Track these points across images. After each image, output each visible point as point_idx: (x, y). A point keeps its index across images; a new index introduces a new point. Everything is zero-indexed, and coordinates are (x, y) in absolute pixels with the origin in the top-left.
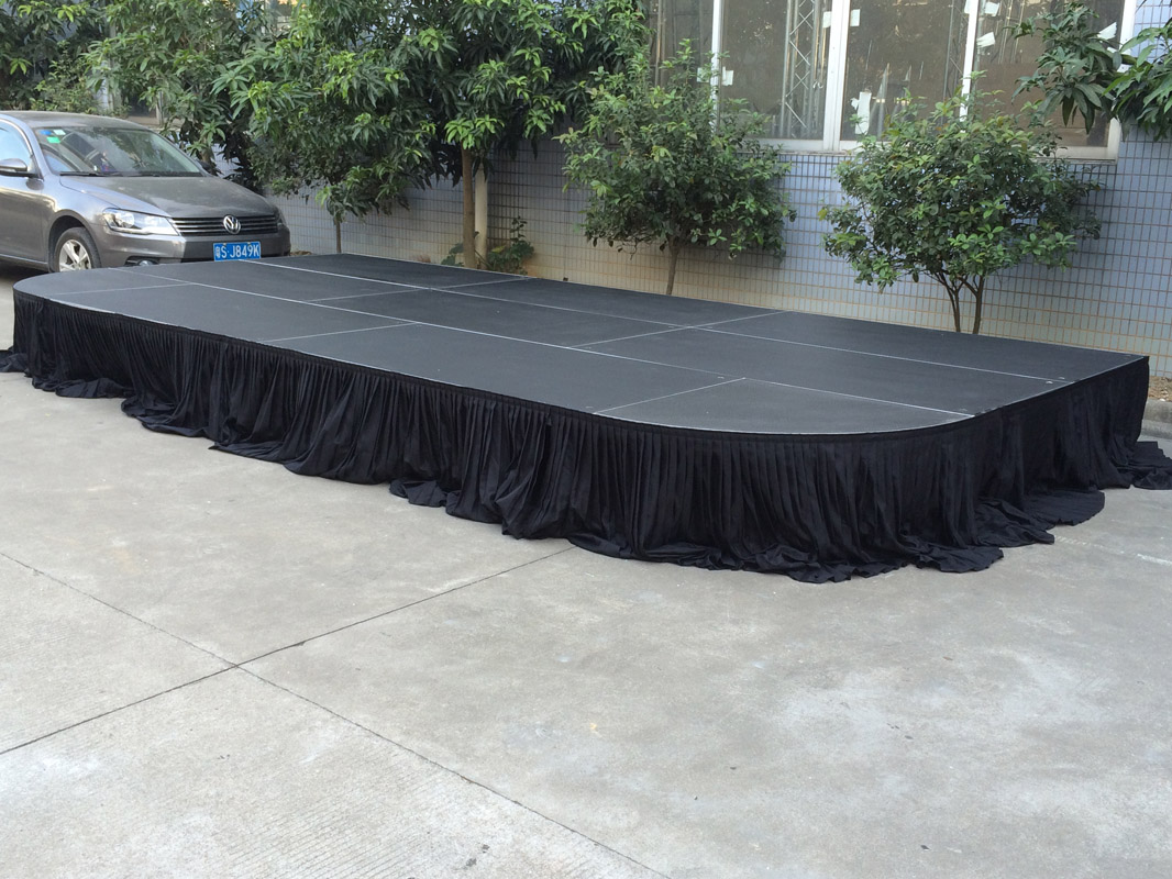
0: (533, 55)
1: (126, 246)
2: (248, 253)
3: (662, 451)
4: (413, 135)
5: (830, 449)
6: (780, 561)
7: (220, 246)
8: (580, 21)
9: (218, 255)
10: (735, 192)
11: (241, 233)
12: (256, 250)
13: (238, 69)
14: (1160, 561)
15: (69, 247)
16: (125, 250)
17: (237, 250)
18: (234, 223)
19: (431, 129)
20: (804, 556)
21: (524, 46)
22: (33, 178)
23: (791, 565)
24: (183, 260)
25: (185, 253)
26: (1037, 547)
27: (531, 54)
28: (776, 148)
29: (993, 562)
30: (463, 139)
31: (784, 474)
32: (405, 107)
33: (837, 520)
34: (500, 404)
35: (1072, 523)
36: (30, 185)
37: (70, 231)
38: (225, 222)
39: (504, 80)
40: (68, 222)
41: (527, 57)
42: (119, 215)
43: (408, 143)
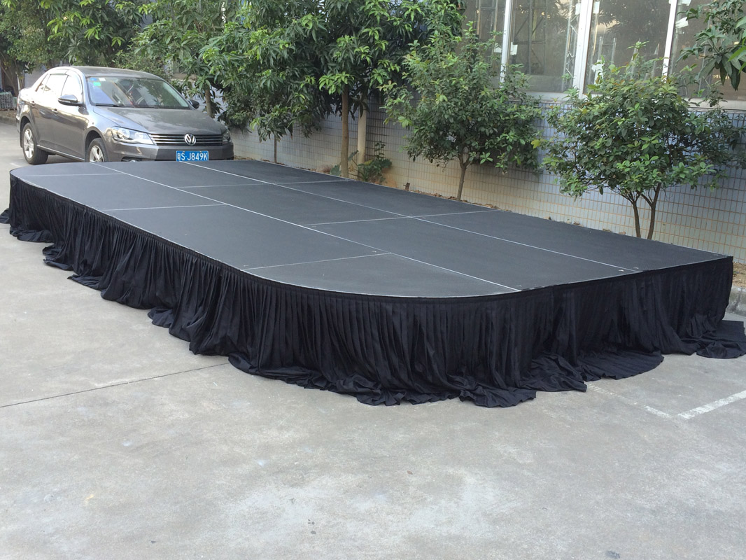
0: (374, 32)
1: (123, 151)
2: (200, 158)
3: (277, 300)
4: (299, 85)
5: (389, 308)
6: (351, 386)
7: (181, 153)
8: (410, 10)
9: (179, 158)
10: (503, 128)
11: (196, 145)
12: (205, 156)
13: (215, 42)
14: (660, 413)
15: (94, 149)
16: (123, 153)
17: (192, 156)
18: (192, 139)
19: (311, 81)
20: (370, 384)
21: (369, 26)
22: (82, 107)
23: (360, 390)
24: (156, 160)
25: (157, 156)
26: (571, 393)
27: (373, 31)
28: (538, 98)
29: (521, 401)
30: (329, 89)
31: (355, 323)
32: (295, 65)
33: (395, 360)
34: (199, 260)
35: (614, 378)
36: (80, 111)
37: (95, 140)
38: (186, 137)
39: (354, 48)
40: (94, 134)
41: (370, 34)
42: (120, 131)
43: (296, 90)
